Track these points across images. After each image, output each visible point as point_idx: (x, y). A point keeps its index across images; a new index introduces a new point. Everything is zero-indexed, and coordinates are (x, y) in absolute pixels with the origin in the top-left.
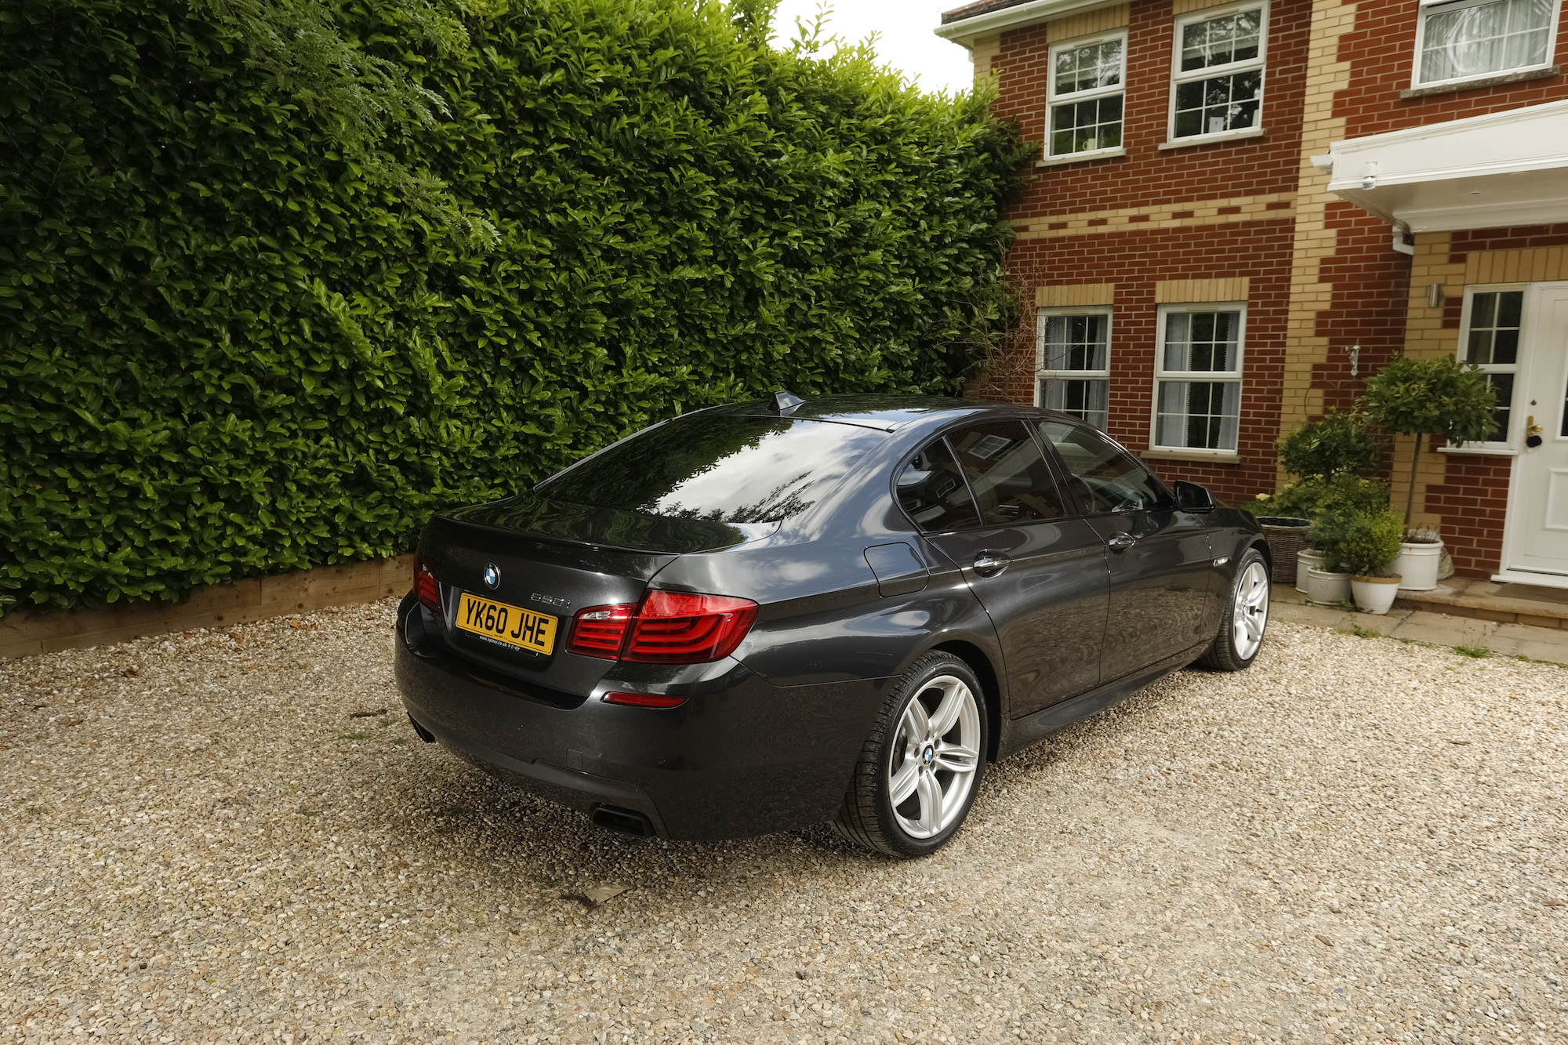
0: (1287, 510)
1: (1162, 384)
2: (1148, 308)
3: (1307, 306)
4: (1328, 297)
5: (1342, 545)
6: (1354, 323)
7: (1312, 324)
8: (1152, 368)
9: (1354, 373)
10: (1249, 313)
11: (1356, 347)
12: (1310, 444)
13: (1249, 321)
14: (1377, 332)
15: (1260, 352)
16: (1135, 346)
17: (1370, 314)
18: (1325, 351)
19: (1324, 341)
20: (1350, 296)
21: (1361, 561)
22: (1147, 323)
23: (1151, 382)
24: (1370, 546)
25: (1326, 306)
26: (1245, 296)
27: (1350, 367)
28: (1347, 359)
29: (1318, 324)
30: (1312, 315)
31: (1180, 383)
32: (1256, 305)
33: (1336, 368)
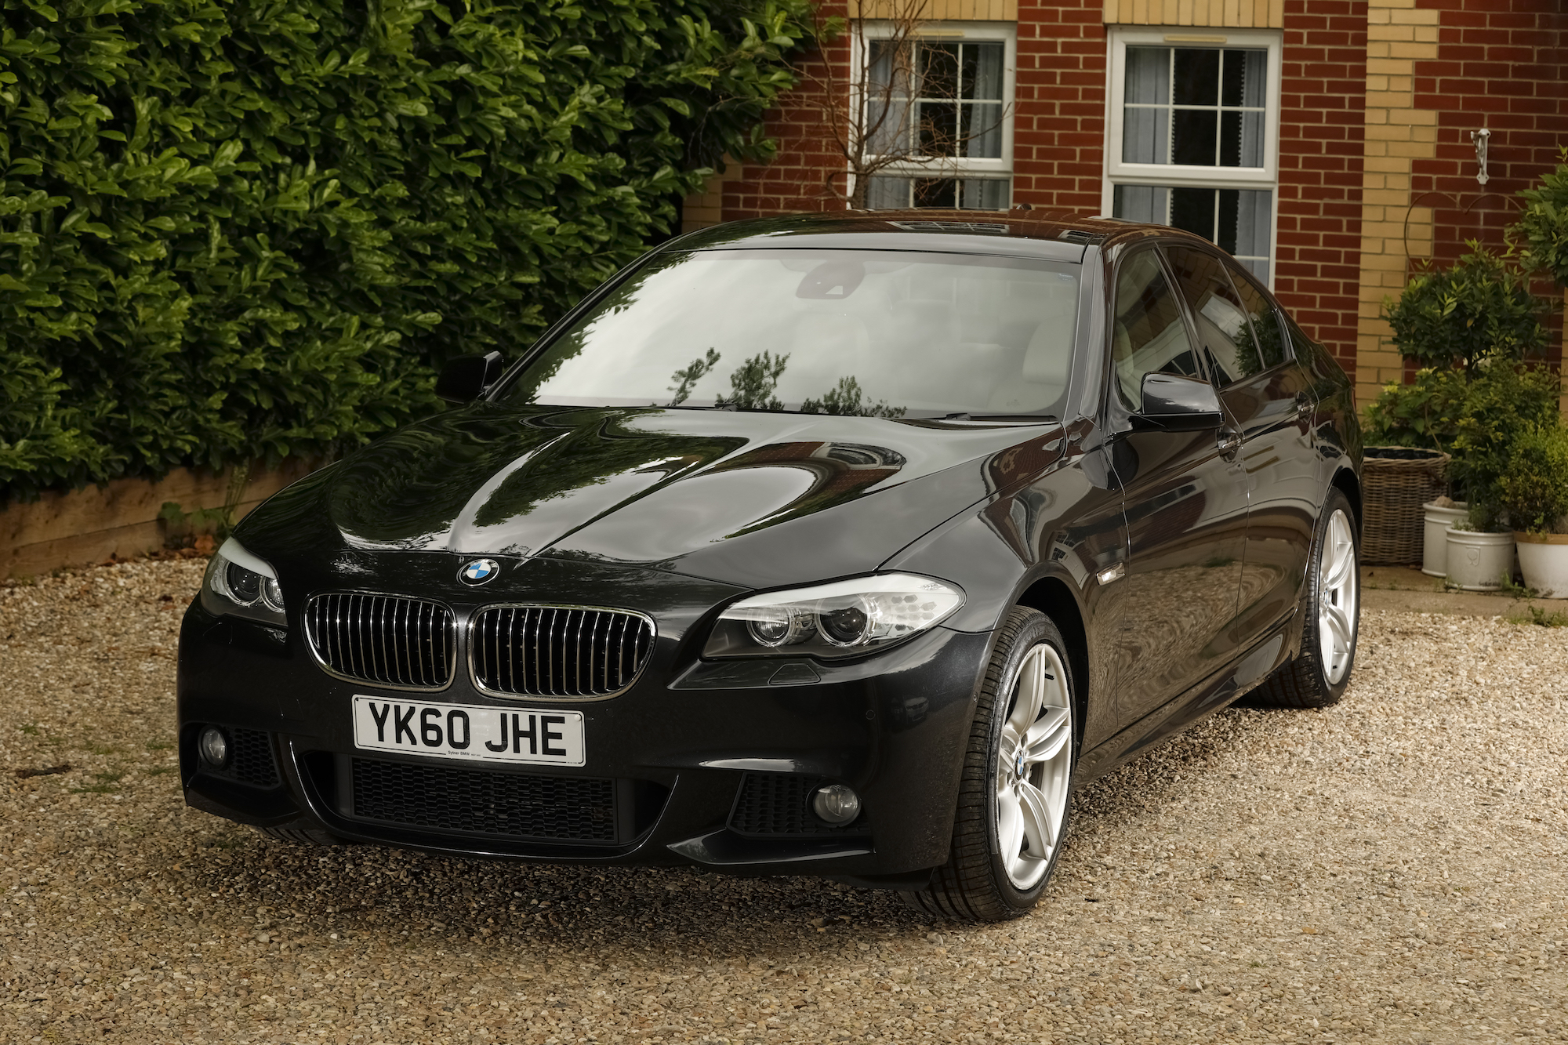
0: (1392, 434)
1: (1119, 189)
2: (1089, 32)
3: (1398, 50)
4: (1433, 35)
5: (1503, 481)
6: (1479, 87)
7: (1408, 85)
8: (1099, 155)
9: (1482, 179)
10: (1287, 54)
11: (1484, 132)
12: (1442, 307)
13: (1286, 70)
14: (1517, 106)
15: (1308, 132)
16: (1065, 109)
17: (1502, 71)
18: (1431, 136)
19: (1430, 117)
20: (1470, 36)
21: (1533, 508)
22: (1088, 63)
23: (1098, 186)
24: (1547, 481)
25: (1431, 53)
26: (1277, 20)
27: (1475, 169)
28: (1471, 152)
29: (1419, 85)
30: (1408, 68)
31: (1152, 189)
32: (1298, 38)
33: (1452, 168)
